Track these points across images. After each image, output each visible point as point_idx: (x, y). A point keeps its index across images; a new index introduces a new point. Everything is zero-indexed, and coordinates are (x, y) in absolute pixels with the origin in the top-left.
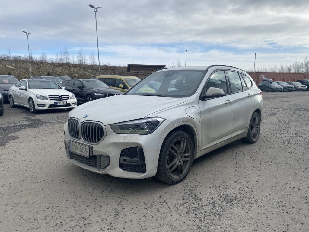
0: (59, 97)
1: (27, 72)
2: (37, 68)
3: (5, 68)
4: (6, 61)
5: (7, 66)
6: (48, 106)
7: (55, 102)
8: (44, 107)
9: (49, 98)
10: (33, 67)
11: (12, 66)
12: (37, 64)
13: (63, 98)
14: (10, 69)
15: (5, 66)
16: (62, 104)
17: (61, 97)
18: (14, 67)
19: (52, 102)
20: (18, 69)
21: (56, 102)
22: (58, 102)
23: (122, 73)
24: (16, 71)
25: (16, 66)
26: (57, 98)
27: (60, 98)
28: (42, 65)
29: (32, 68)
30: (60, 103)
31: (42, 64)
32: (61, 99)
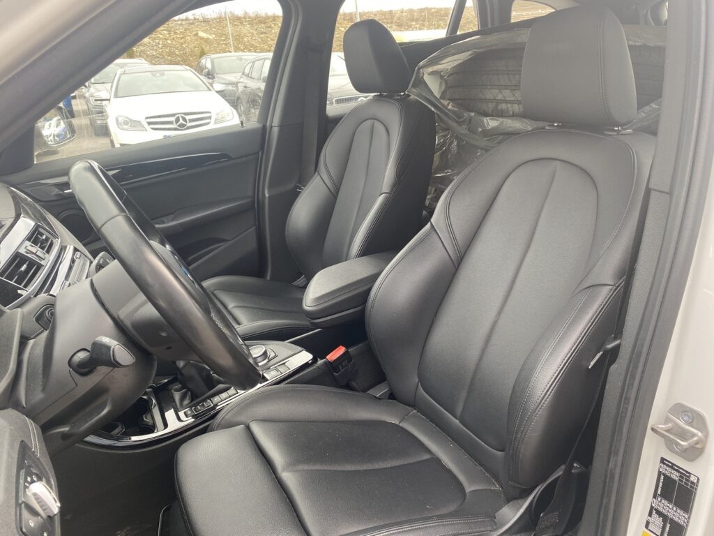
0: (177, 120)
1: (240, 45)
2: (263, 33)
3: (197, 40)
4: (201, 22)
5: (201, 34)
9: (149, 123)
10: (254, 32)
11: (211, 34)
12: (264, 23)
13: (191, 121)
14: (207, 40)
15: (197, 34)
17: (184, 119)
18: (214, 36)
20: (221, 40)
23: (467, 23)
24: (219, 44)
25: (220, 31)
26: (170, 123)
27: (181, 121)
28: (275, 24)
29: (253, 34)
31: (274, 20)
32: (182, 125)
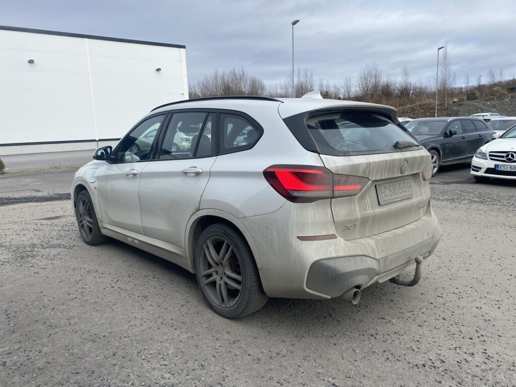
0: (508, 156)
6: (483, 170)
7: (495, 165)
8: (478, 171)
16: (509, 170)
19: (491, 164)
21: (498, 165)
22: (501, 165)
26: (503, 157)
27: (510, 156)
30: (506, 167)
32: (509, 159)
